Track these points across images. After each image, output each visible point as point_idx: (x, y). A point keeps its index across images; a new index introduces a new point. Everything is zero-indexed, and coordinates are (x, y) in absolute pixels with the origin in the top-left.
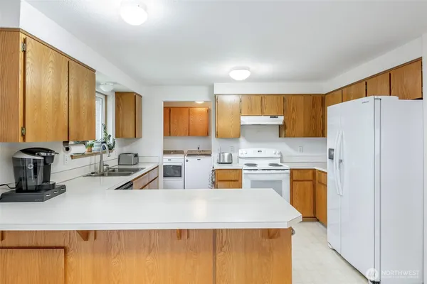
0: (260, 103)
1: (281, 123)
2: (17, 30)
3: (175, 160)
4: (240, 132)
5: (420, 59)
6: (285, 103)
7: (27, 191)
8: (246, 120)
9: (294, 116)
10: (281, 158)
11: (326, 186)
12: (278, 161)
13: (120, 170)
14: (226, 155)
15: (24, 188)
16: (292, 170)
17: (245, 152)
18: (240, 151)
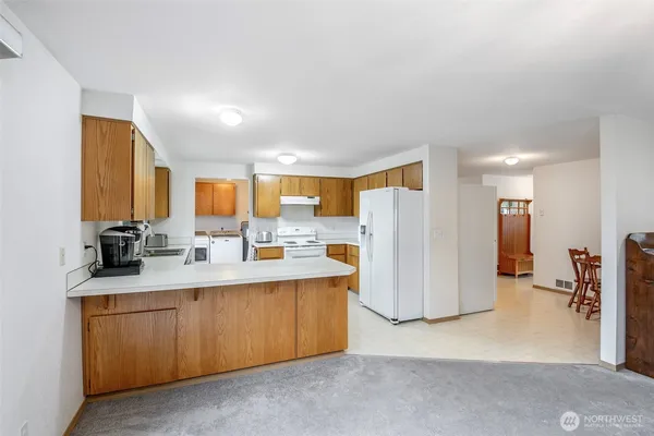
0: (298, 184)
1: (318, 203)
2: (130, 123)
3: (201, 242)
4: (279, 212)
5: (421, 162)
6: (321, 185)
7: (119, 266)
8: (285, 200)
9: (328, 197)
10: (316, 236)
11: (358, 257)
12: (313, 239)
13: (156, 251)
14: (265, 233)
15: (116, 264)
16: (328, 246)
17: (284, 230)
18: (279, 230)
